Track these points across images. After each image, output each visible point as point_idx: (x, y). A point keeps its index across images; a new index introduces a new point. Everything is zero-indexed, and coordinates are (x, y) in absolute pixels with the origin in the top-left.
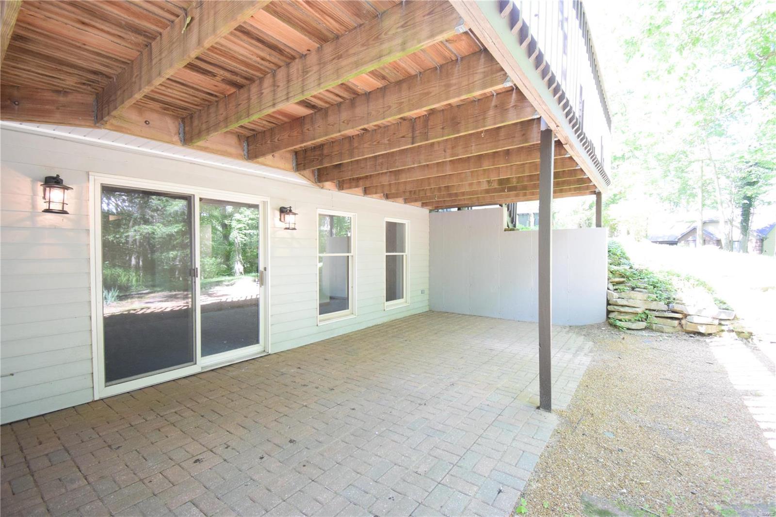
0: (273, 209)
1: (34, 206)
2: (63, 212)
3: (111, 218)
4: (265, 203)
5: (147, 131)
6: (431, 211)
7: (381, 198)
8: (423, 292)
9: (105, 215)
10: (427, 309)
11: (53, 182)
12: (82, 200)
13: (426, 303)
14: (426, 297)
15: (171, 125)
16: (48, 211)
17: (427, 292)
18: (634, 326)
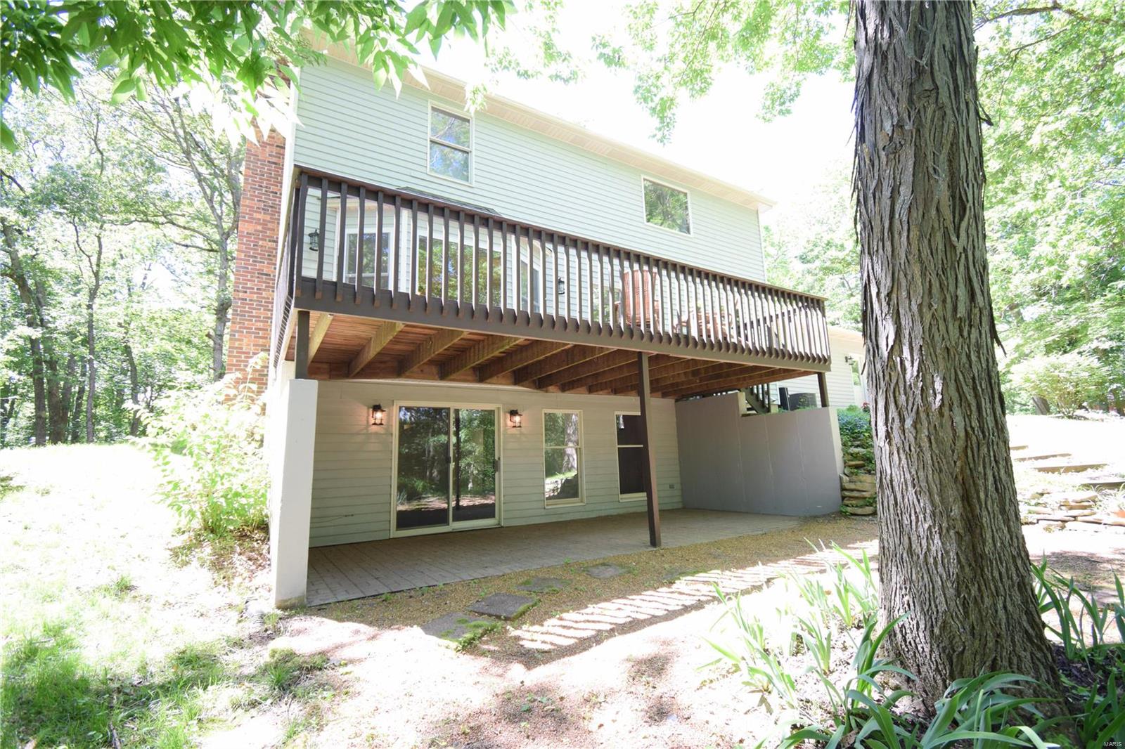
0: (505, 413)
1: (368, 422)
2: (381, 424)
3: (406, 427)
4: (499, 408)
5: (423, 375)
6: (677, 401)
7: (609, 394)
8: (672, 487)
9: (402, 423)
10: (680, 506)
11: (377, 408)
12: (389, 417)
13: (678, 499)
14: (677, 492)
15: (434, 370)
16: (375, 424)
17: (678, 486)
18: (859, 511)
